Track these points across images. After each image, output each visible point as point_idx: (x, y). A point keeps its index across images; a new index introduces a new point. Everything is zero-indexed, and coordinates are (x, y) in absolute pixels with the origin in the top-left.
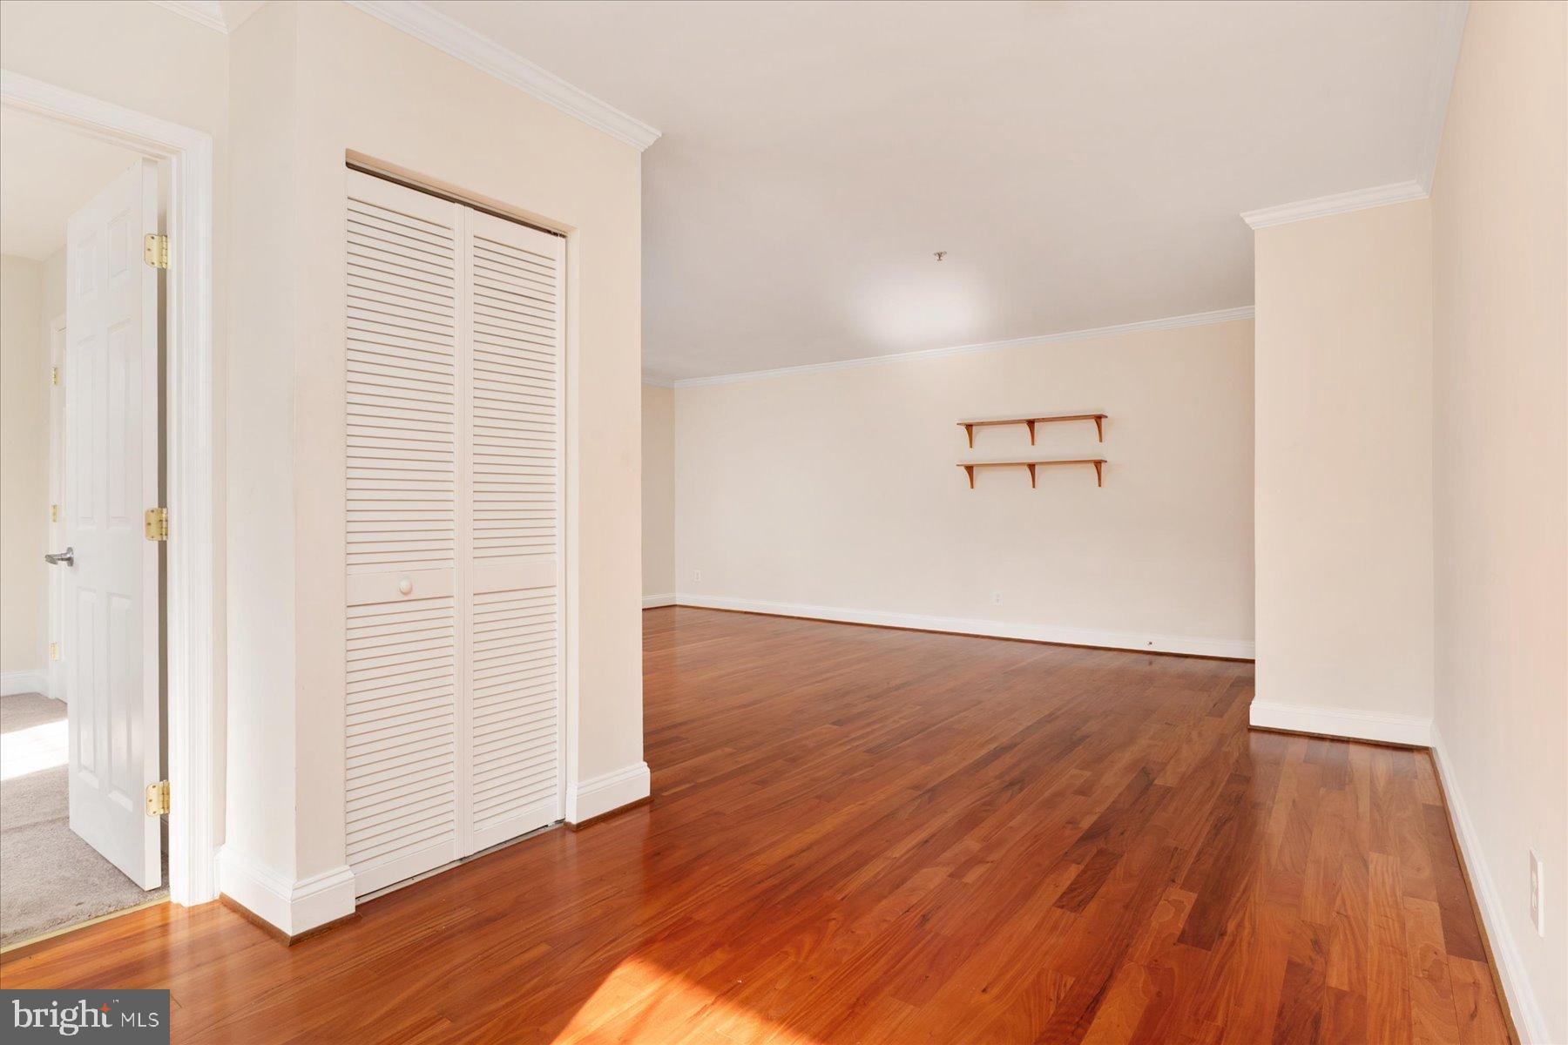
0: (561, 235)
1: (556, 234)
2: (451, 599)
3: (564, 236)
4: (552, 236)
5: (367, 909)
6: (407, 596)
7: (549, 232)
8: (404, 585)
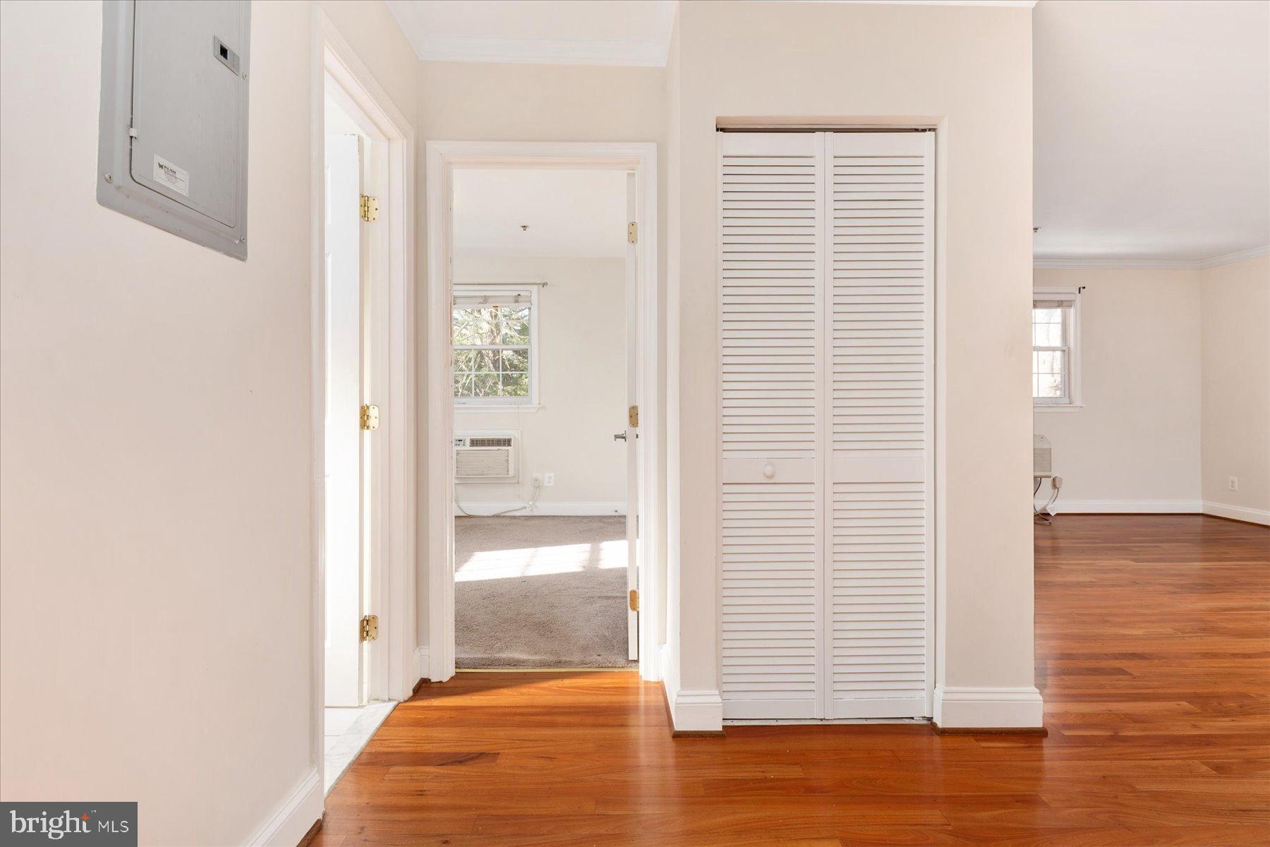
0: (930, 130)
1: (924, 130)
2: (813, 486)
3: (934, 130)
4: (923, 134)
5: (733, 733)
6: (770, 481)
7: (917, 130)
8: (769, 470)
